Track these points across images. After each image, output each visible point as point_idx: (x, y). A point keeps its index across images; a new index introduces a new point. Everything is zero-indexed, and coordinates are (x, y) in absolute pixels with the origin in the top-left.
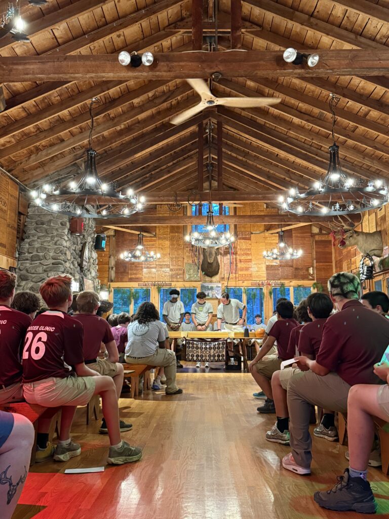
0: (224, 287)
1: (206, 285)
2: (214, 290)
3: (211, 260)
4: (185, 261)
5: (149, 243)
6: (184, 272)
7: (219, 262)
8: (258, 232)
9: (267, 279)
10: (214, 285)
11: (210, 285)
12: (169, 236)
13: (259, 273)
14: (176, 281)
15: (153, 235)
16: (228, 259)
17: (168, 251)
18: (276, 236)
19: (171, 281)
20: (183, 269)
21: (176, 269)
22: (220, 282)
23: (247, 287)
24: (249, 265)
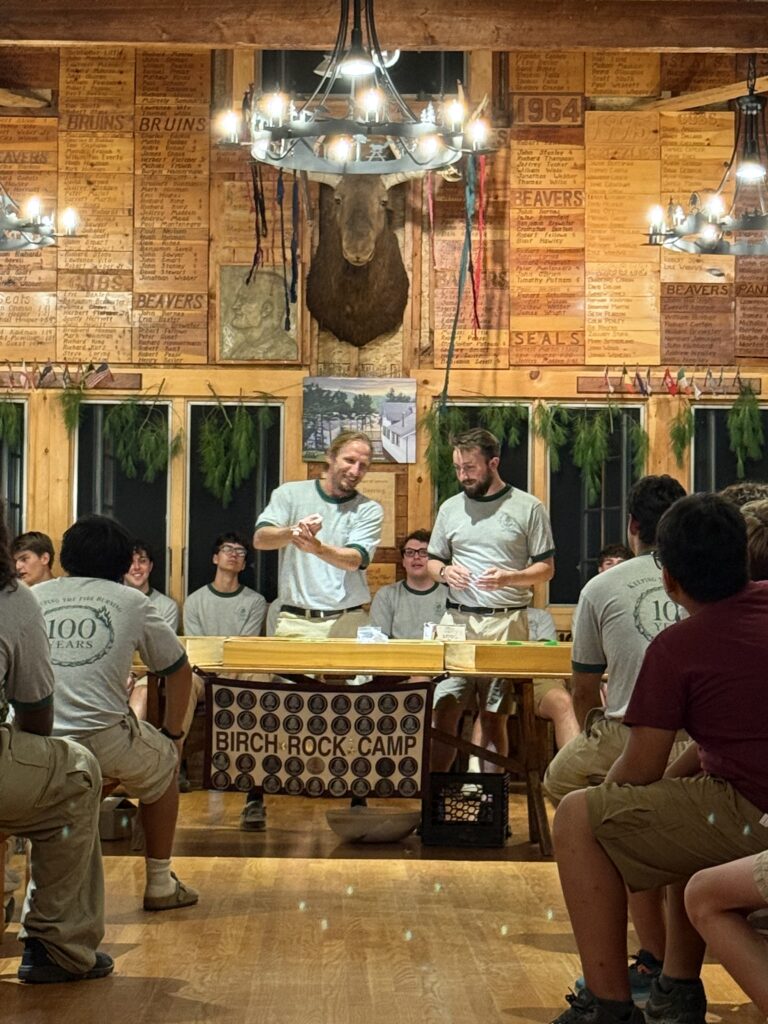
0: (427, 401)
1: (332, 386)
2: (375, 418)
3: (361, 252)
4: (220, 253)
5: (17, 147)
6: (210, 315)
7: (407, 261)
8: (625, 100)
9: (666, 362)
10: (376, 390)
11: (354, 390)
12: (129, 108)
13: (621, 326)
14: (167, 365)
15: (37, 104)
16: (453, 246)
17: (123, 193)
18: (720, 126)
19: (138, 365)
20: (206, 298)
21: (166, 299)
22: (407, 375)
23: (556, 403)
24: (569, 280)
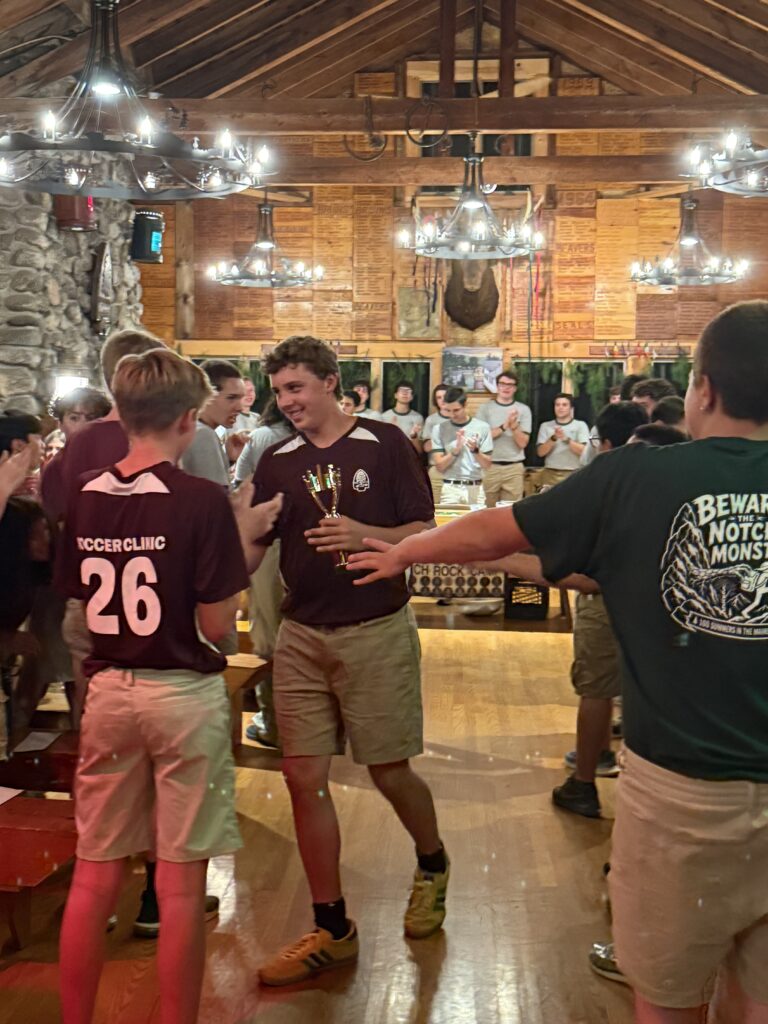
0: (508, 360)
1: (457, 352)
2: (480, 368)
3: (472, 284)
4: (398, 281)
5: (291, 224)
6: (393, 314)
7: (498, 284)
8: (620, 192)
9: (639, 338)
10: (481, 354)
11: (469, 354)
13: (614, 318)
14: (371, 341)
15: (301, 200)
17: (346, 249)
18: (672, 206)
19: (356, 341)
20: (391, 305)
21: (370, 306)
22: (498, 345)
23: (577, 361)
24: (586, 293)
